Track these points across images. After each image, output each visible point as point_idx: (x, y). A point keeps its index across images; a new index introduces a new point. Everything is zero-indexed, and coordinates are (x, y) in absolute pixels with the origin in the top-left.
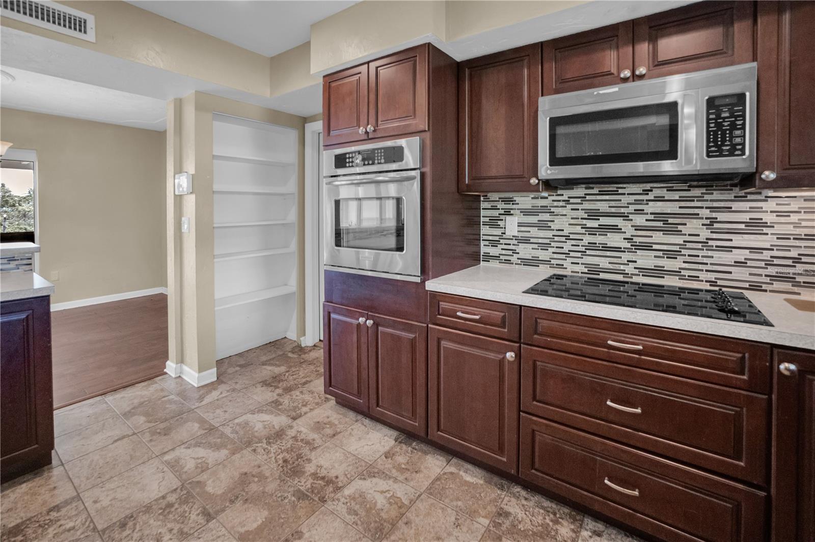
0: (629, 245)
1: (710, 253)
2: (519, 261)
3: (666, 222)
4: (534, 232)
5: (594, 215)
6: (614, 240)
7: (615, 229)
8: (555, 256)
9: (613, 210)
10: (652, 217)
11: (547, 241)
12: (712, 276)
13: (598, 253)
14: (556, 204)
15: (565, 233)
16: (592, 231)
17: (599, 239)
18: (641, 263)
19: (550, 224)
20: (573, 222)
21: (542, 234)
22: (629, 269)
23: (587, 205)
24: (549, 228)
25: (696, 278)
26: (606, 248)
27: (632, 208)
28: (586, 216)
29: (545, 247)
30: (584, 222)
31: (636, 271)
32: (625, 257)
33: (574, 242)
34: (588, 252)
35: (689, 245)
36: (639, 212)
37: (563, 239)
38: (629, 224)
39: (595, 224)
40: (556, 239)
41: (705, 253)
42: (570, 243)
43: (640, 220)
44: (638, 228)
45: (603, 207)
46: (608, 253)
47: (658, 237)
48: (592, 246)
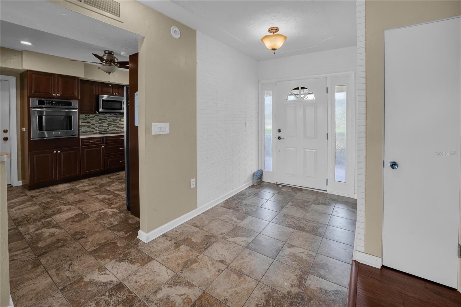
0: (107, 125)
1: (121, 126)
2: (82, 132)
3: (114, 120)
4: (86, 124)
5: (100, 119)
6: (105, 125)
7: (105, 122)
8: (92, 129)
9: (104, 118)
10: (111, 120)
11: (89, 126)
12: (121, 130)
13: (101, 128)
14: (92, 117)
15: (94, 124)
16: (100, 123)
17: (102, 125)
18: (110, 129)
19: (90, 122)
20: (96, 121)
21: (88, 124)
22: (107, 130)
23: (99, 117)
24: (90, 123)
25: (118, 130)
26: (103, 126)
27: (108, 118)
28: (99, 120)
29: (89, 127)
30: (98, 121)
31: (109, 131)
32: (107, 128)
33: (96, 126)
34: (99, 128)
35: (117, 125)
36: (109, 119)
37: (94, 125)
38: (107, 121)
39: (101, 121)
40: (92, 125)
41: (120, 126)
42: (95, 126)
43: (109, 120)
44: (109, 122)
45: (102, 118)
46: (104, 128)
47: (112, 123)
48: (100, 126)
